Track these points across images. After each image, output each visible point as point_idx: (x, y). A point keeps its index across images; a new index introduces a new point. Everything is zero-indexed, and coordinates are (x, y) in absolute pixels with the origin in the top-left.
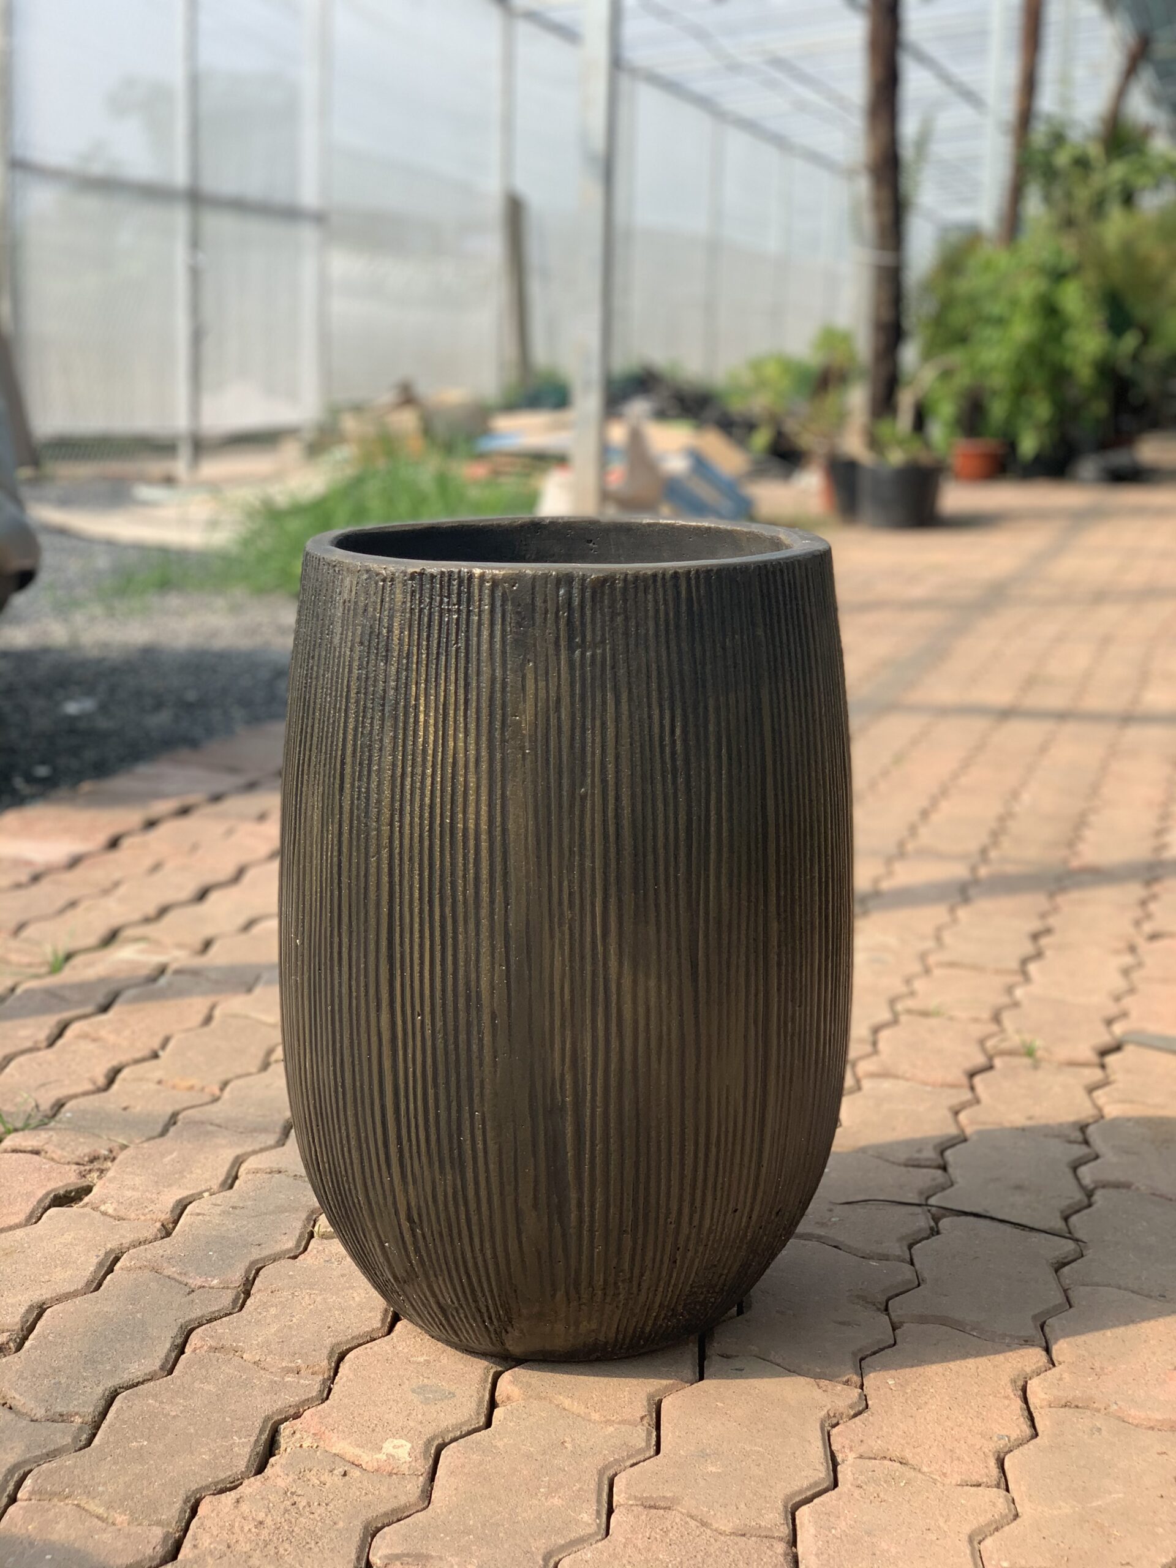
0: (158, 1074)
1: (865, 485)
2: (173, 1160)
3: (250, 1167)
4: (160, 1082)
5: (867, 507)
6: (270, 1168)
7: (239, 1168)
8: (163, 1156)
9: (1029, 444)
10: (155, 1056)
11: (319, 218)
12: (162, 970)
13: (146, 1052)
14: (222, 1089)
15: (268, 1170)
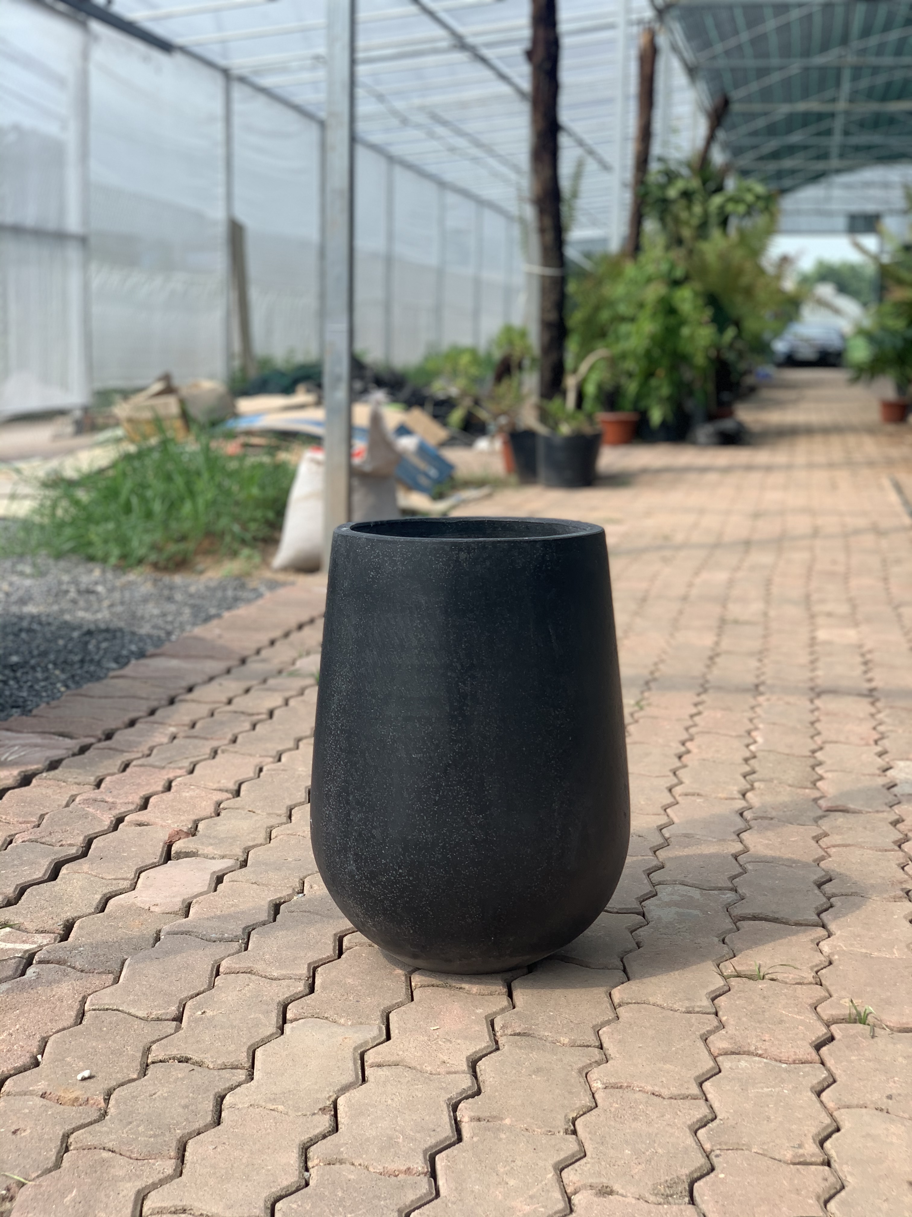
0: (41, 1086)
1: (541, 451)
2: (74, 1200)
3: (153, 1206)
4: (43, 1096)
5: (542, 470)
6: (174, 1206)
7: (142, 1207)
8: (63, 1196)
9: (656, 416)
10: (37, 1064)
11: (83, 240)
12: (29, 960)
13: (26, 1059)
14: (107, 1100)
15: (173, 1209)
